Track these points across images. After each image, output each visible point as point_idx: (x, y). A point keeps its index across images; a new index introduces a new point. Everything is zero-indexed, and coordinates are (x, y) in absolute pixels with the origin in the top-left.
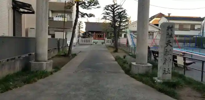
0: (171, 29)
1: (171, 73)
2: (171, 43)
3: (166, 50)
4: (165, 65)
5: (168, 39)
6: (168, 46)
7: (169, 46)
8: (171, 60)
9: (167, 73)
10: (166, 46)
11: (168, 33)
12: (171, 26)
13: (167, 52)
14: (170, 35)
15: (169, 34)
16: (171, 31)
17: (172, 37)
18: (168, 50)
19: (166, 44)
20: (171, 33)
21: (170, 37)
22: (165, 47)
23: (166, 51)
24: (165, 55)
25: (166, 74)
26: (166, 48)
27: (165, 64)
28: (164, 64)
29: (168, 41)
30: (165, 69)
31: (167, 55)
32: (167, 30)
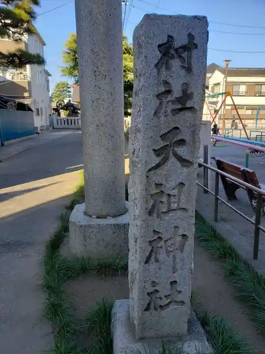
1: (187, 301)
2: (182, 142)
3: (158, 185)
4: (153, 266)
5: (166, 123)
6: (165, 160)
7: (172, 161)
8: (184, 236)
9: (168, 304)
10: (158, 166)
11: (166, 83)
12: (181, 40)
13: (165, 199)
14: (178, 100)
15: (169, 92)
16: (183, 72)
17: (191, 109)
18: (170, 186)
19: (157, 152)
21: (176, 112)
22: (150, 170)
23: (154, 191)
24: (150, 213)
25: (162, 307)
26: (156, 177)
27: (157, 260)
28: (147, 261)
29: (163, 137)
30: (154, 283)
31: (165, 210)
32: (156, 65)
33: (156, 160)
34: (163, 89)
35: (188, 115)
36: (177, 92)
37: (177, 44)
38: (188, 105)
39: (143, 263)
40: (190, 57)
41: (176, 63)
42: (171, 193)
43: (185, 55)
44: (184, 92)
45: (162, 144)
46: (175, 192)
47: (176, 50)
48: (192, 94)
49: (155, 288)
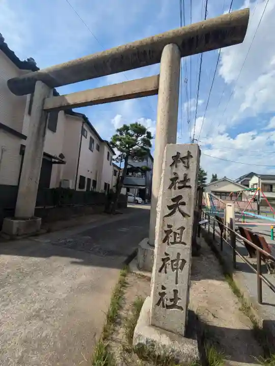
0: (184, 162)
2: (184, 204)
3: (169, 226)
4: (163, 275)
5: (175, 193)
6: (174, 212)
7: (177, 213)
9: (171, 306)
10: (170, 215)
11: (175, 174)
12: (184, 154)
13: (172, 235)
14: (181, 182)
15: (177, 178)
16: (185, 169)
17: (190, 187)
18: (176, 227)
19: (170, 207)
20: (186, 175)
21: (180, 188)
22: (165, 216)
23: (166, 229)
24: (164, 241)
25: (168, 307)
26: (169, 220)
27: (166, 272)
28: (160, 270)
29: (173, 200)
30: (163, 288)
31: (173, 241)
32: (171, 166)
33: (168, 211)
34: (174, 176)
35: (187, 189)
36: (181, 178)
37: (181, 156)
38: (187, 184)
39: (158, 271)
40: (188, 162)
41: (181, 165)
42: (176, 232)
43: (186, 161)
44: (185, 178)
45: (172, 203)
46: (179, 231)
47: (181, 159)
48: (189, 179)
49: (164, 291)
